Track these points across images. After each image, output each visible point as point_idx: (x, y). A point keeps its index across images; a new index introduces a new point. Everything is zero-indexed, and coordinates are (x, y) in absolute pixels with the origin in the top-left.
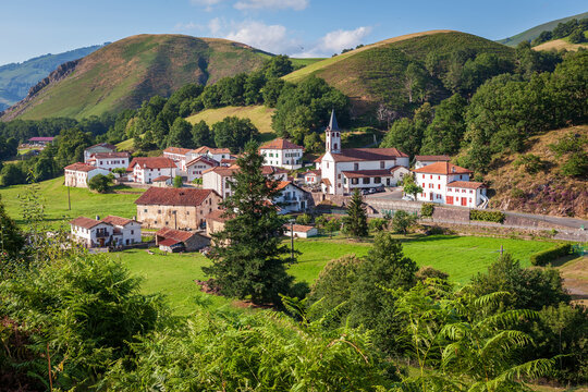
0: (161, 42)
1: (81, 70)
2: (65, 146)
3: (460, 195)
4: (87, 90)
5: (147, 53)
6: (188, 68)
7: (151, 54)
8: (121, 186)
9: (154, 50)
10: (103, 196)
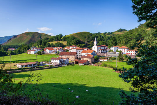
0: (33, 33)
1: (18, 37)
2: (24, 47)
3: (130, 52)
4: (19, 40)
5: (30, 35)
6: (38, 37)
7: (31, 35)
8: (43, 54)
9: (32, 34)
10: (40, 56)
